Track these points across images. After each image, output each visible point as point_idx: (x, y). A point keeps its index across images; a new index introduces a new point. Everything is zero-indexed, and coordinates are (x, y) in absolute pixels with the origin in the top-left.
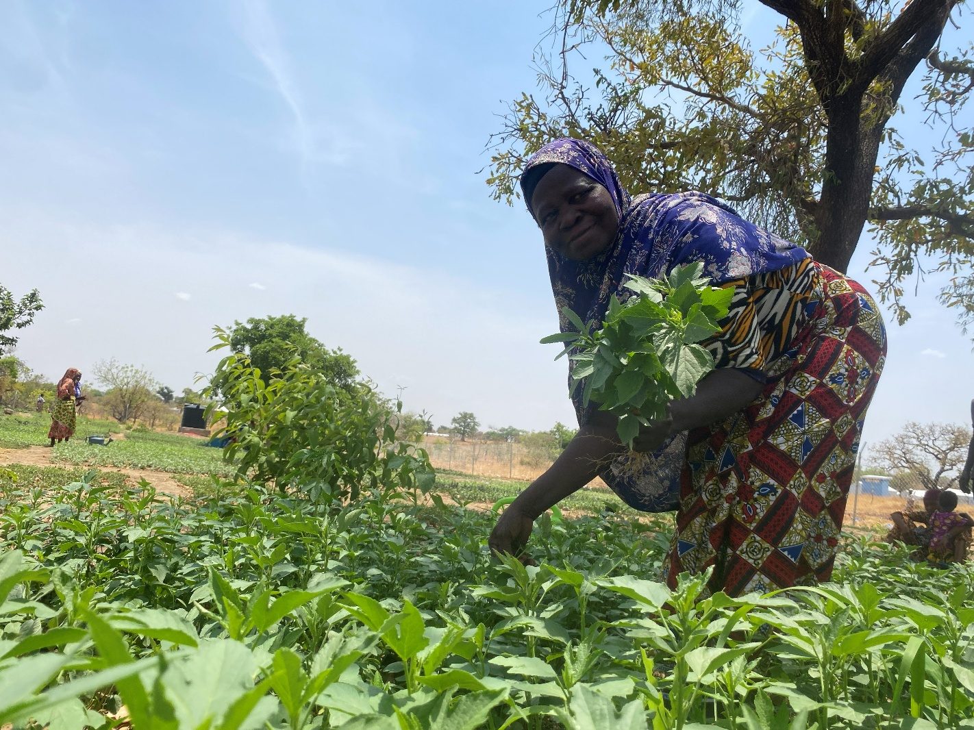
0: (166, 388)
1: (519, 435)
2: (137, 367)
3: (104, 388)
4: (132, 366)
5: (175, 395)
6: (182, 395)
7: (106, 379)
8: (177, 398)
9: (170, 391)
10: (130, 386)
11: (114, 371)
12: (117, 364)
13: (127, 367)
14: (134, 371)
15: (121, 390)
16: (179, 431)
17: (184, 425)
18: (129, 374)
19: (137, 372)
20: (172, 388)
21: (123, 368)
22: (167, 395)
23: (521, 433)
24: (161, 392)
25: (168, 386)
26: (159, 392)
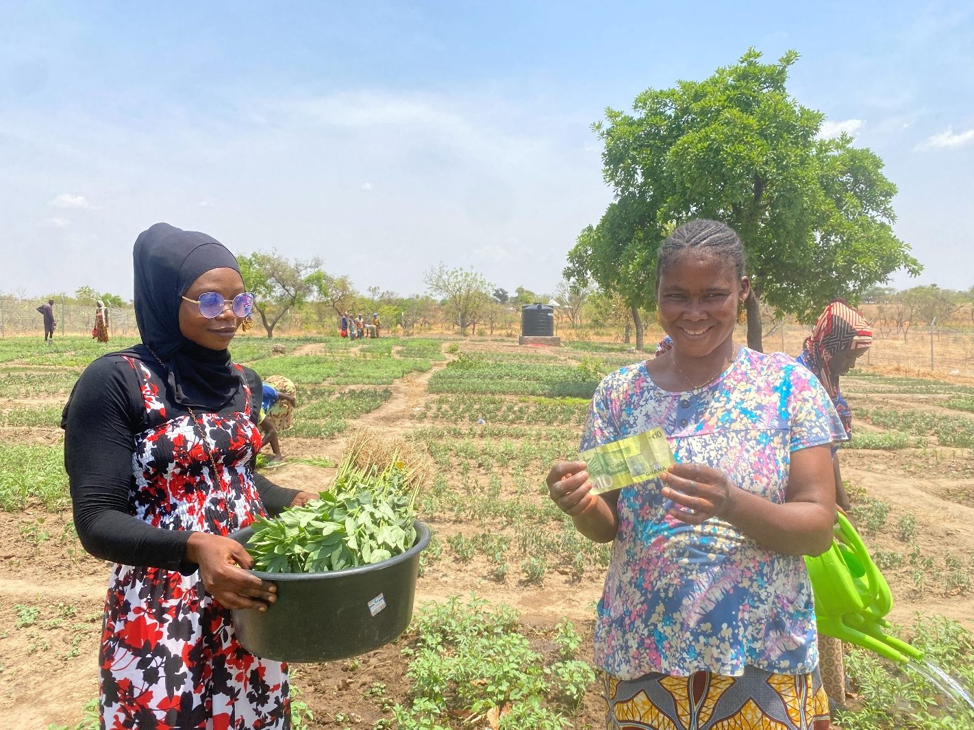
0: (501, 290)
1: (884, 294)
2: (467, 270)
3: (439, 297)
4: (461, 270)
5: (509, 295)
6: (516, 295)
7: (438, 287)
8: (512, 298)
9: (505, 293)
10: (463, 291)
11: (445, 277)
12: (446, 269)
13: (457, 271)
14: (464, 275)
15: (455, 297)
16: (521, 342)
17: (526, 333)
18: (460, 278)
19: (467, 275)
20: (505, 290)
21: (453, 273)
22: (502, 296)
23: (887, 292)
24: (497, 294)
25: (502, 288)
26: (494, 295)
